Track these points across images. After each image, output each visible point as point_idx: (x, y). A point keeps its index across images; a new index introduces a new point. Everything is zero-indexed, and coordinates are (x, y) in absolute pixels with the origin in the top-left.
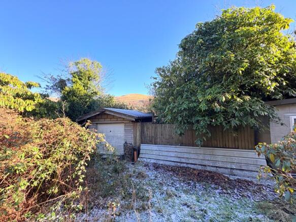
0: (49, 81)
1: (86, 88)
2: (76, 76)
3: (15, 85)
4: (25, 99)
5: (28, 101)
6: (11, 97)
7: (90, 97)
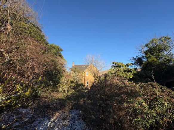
0: (132, 61)
1: (158, 59)
2: (149, 53)
3: (123, 66)
4: (128, 72)
5: (130, 73)
6: (123, 72)
7: (165, 64)
